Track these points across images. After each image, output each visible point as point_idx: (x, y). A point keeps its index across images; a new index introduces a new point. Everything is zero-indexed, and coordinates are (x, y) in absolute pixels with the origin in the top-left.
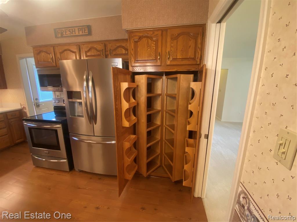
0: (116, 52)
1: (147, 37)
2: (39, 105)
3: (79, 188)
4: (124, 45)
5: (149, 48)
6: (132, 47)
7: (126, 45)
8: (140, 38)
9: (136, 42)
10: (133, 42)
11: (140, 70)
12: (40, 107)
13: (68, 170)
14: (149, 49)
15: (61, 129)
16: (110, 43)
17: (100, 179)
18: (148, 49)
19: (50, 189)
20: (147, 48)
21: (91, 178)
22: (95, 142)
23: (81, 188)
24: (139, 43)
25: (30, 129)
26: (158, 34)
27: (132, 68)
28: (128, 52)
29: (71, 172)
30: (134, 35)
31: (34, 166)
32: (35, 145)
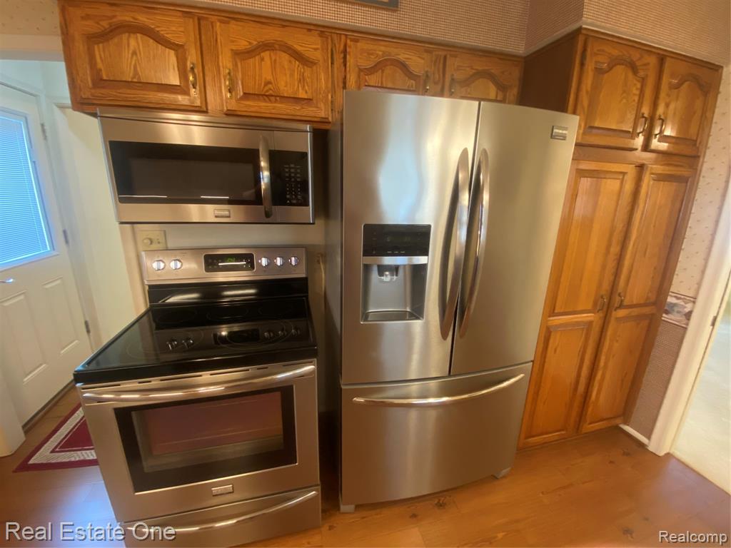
5: (624, 97)
9: (599, 71)
10: (592, 70)
14: (624, 101)
15: (315, 377)
16: (456, 57)
17: (440, 505)
18: (622, 99)
20: (621, 95)
21: (413, 515)
24: (606, 75)
26: (648, 64)
30: (598, 50)
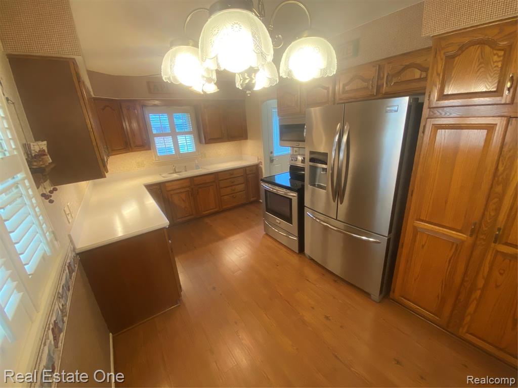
0: (399, 78)
1: (482, 43)
2: (273, 160)
3: (308, 280)
4: (419, 61)
5: (483, 67)
6: (437, 69)
7: (426, 60)
8: (463, 48)
9: (450, 58)
10: (442, 59)
11: (448, 114)
12: (274, 163)
13: (297, 252)
14: (483, 70)
15: (296, 198)
16: (391, 63)
17: (335, 281)
18: (480, 68)
19: (278, 266)
20: (478, 66)
21: (324, 275)
22: (336, 229)
23: (309, 281)
24: (457, 58)
25: (266, 191)
27: (430, 111)
28: (427, 75)
29: (300, 255)
30: (446, 45)
31: (265, 233)
32: (268, 210)
